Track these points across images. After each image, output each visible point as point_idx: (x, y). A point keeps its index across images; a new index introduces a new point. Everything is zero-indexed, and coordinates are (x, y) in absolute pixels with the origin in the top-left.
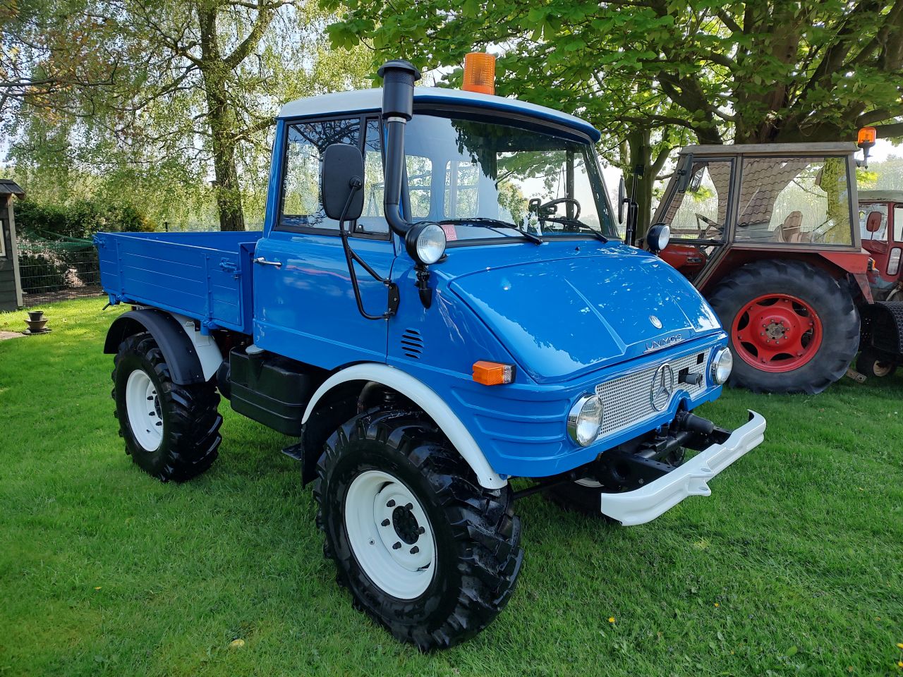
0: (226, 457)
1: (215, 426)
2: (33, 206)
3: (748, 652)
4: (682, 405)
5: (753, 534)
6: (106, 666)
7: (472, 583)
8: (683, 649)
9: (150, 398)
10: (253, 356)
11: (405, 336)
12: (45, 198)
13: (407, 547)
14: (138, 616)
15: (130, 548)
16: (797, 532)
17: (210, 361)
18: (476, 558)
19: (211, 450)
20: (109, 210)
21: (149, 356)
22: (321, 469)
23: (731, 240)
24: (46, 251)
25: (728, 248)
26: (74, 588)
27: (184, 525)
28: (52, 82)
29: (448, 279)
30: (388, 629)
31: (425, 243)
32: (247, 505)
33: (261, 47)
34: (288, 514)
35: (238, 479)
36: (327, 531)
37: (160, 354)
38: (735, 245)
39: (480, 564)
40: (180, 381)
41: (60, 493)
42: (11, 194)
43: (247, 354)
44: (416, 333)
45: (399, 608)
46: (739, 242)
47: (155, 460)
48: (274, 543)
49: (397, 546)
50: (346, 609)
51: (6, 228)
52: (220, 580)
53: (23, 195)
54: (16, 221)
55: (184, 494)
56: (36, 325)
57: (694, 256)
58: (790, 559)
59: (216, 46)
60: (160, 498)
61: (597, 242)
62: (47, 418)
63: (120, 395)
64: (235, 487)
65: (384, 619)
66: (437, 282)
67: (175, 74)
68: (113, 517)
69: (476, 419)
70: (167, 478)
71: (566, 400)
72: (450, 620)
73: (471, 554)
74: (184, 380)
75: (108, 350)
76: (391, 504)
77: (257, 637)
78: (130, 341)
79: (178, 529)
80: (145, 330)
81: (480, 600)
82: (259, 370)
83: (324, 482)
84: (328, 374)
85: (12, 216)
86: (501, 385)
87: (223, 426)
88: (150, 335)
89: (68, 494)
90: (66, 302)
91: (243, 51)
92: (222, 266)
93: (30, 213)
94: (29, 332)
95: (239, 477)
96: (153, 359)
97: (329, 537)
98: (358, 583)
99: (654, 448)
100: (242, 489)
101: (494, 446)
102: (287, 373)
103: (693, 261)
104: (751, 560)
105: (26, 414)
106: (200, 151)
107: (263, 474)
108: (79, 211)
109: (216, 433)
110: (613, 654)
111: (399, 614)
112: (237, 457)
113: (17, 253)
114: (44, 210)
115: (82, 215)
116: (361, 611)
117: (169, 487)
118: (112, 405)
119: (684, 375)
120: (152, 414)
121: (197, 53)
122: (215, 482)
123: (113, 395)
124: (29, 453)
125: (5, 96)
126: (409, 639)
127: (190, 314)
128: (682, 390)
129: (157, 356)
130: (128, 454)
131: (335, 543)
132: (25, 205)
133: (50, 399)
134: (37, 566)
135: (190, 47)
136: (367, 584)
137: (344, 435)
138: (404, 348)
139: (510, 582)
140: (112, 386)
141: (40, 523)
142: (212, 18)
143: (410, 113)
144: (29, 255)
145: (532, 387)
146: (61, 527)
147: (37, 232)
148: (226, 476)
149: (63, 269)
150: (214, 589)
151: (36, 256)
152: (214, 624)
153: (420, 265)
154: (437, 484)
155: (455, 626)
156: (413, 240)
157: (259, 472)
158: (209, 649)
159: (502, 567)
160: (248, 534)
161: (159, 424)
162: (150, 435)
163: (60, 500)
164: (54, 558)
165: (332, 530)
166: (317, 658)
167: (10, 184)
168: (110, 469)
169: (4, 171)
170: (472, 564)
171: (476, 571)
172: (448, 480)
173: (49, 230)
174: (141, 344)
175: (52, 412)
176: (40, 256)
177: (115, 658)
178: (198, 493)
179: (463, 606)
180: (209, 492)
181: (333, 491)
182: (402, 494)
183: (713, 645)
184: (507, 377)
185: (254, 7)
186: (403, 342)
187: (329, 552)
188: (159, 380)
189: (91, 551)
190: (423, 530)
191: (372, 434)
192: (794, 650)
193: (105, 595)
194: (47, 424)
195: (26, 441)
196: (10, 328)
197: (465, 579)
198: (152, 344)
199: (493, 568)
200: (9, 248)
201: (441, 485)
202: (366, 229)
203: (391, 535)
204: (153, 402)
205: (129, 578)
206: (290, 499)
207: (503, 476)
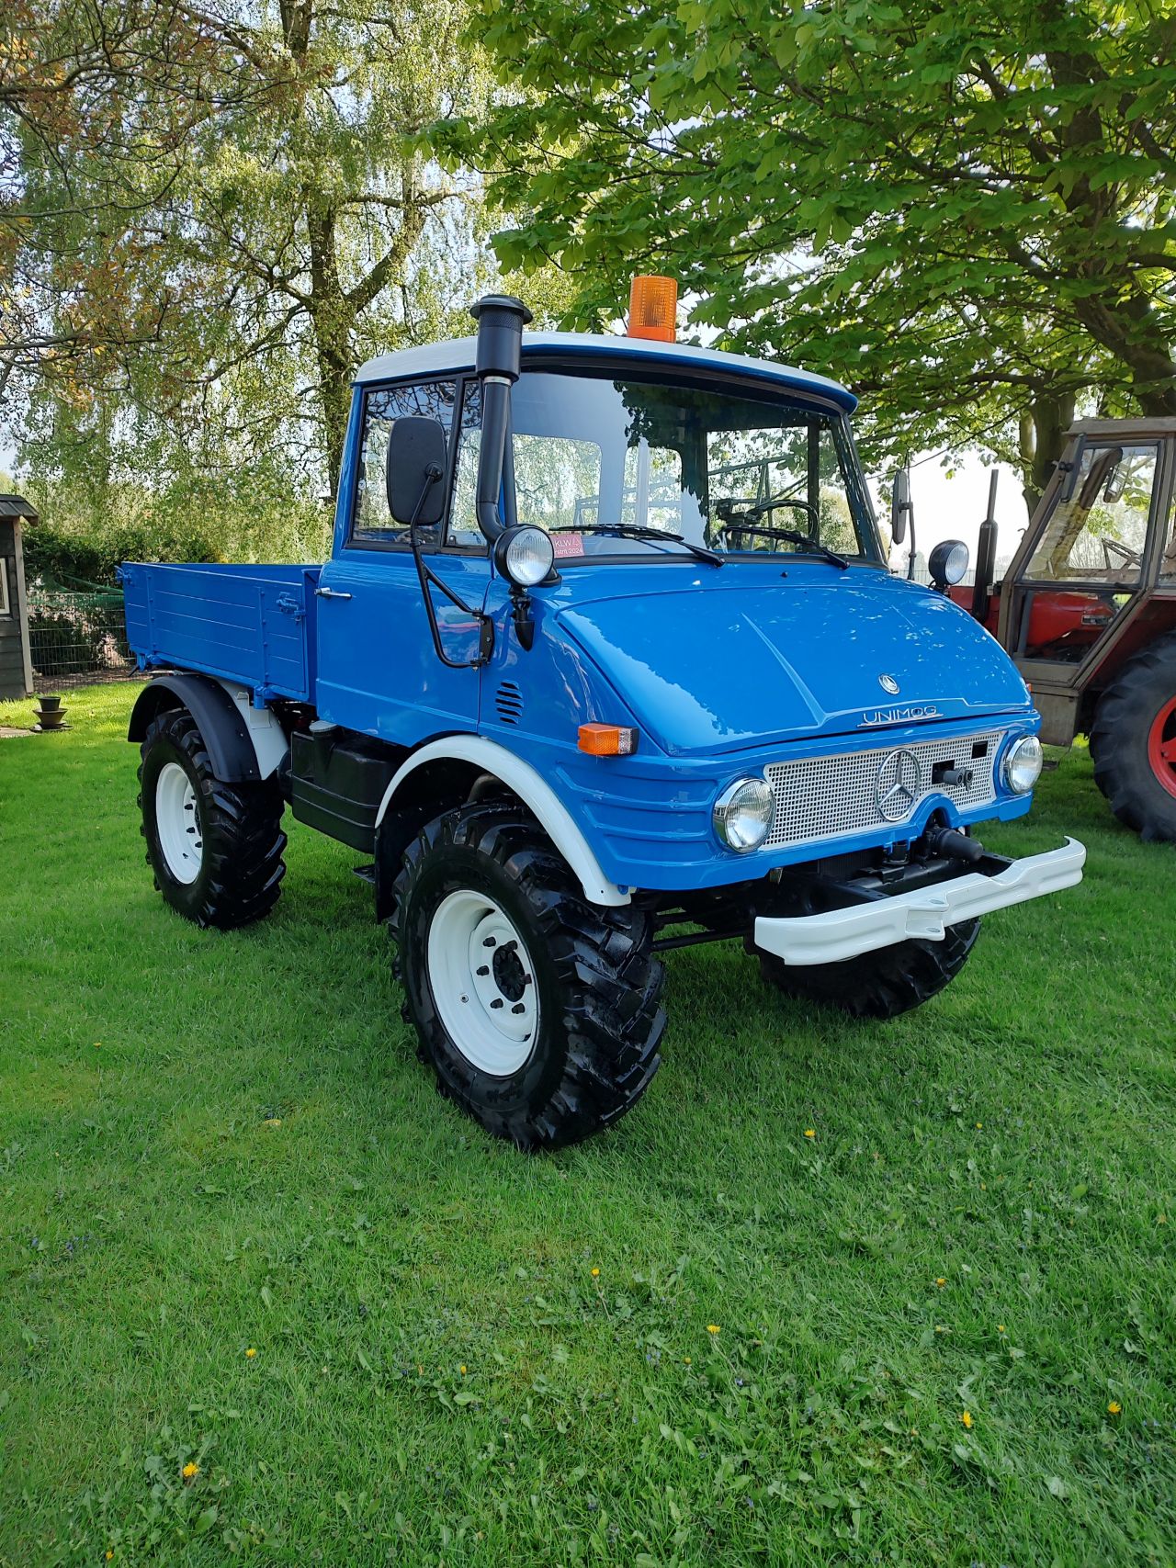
0: (295, 900)
1: (275, 849)
2: (52, 539)
3: (1007, 1187)
4: (939, 816)
5: (1086, 1045)
6: (97, 1133)
7: (582, 1046)
8: (910, 1176)
9: (189, 807)
10: (322, 736)
11: (500, 693)
12: (71, 525)
13: (509, 1005)
14: (146, 1082)
15: (146, 1003)
16: (1165, 1047)
17: (269, 751)
18: (589, 1009)
19: (268, 884)
20: (166, 545)
21: (186, 741)
22: (398, 892)
23: (1151, 583)
24: (71, 609)
25: (1145, 596)
26: (67, 1046)
27: (222, 982)
28: (74, 339)
29: (555, 607)
30: (478, 1119)
31: (521, 554)
32: (315, 961)
33: (408, 269)
34: (371, 976)
35: (307, 930)
36: (404, 983)
37: (200, 738)
38: (1157, 592)
39: (594, 1018)
40: (225, 778)
41: (60, 933)
42: (18, 518)
43: (310, 733)
44: (512, 686)
45: (492, 1087)
46: (1165, 588)
47: (190, 897)
48: (344, 1013)
49: (497, 1004)
50: (428, 1093)
51: (11, 571)
52: (261, 1048)
53: (36, 517)
54: (27, 559)
55: (229, 944)
56: (50, 717)
57: (1094, 613)
58: (1133, 1079)
59: (334, 273)
60: (194, 947)
61: (828, 568)
62: (54, 844)
63: (148, 802)
64: (302, 940)
65: (474, 1103)
66: (544, 615)
67: (272, 321)
68: (128, 966)
69: (586, 807)
70: (210, 922)
71: (712, 781)
72: (554, 1101)
73: (581, 1003)
74: (230, 776)
75: (133, 737)
76: (489, 942)
77: (299, 1116)
78: (161, 720)
79: (213, 986)
80: (182, 705)
81: (593, 1072)
82: (327, 756)
83: (402, 912)
84: (409, 752)
85: (19, 552)
86: (616, 756)
87: (287, 849)
88: (188, 712)
89: (71, 935)
90: (95, 687)
91: (379, 278)
92: (280, 605)
93: (47, 548)
94: (38, 728)
95: (308, 927)
96: (191, 745)
97: (409, 996)
98: (443, 1054)
99: (880, 877)
100: (311, 943)
101: (607, 843)
102: (364, 760)
103: (1093, 622)
104: (1068, 1077)
105: (25, 838)
106: (308, 448)
107: (345, 925)
108: (121, 546)
109: (277, 861)
110: (797, 1173)
111: (492, 1096)
112: (312, 902)
113: (27, 612)
114: (69, 543)
115: (125, 552)
116: (446, 1097)
117: (210, 934)
118: (138, 818)
119: (941, 771)
120: (191, 830)
121: (304, 284)
122: (275, 932)
123: (139, 802)
124: (25, 885)
125: (9, 365)
126: (504, 1133)
127: (241, 679)
128: (939, 794)
129: (197, 742)
130: (158, 889)
131: (415, 998)
132: (41, 536)
133: (60, 819)
134: (23, 1018)
135: (292, 277)
136: (454, 1056)
137: (426, 840)
138: (500, 710)
139: (640, 1053)
140: (138, 789)
141: (30, 968)
142: (328, 227)
143: (516, 370)
144: (46, 615)
145: (662, 760)
146: (57, 974)
147: (57, 579)
148: (291, 925)
149: (97, 638)
150: (250, 1057)
151: (56, 616)
152: (244, 1099)
153: (517, 587)
154: (539, 903)
155: (561, 1108)
156: (501, 551)
157: (340, 921)
158: (233, 1124)
159: (627, 1028)
160: (312, 997)
161: (198, 845)
162: (186, 862)
163: (59, 941)
164: (46, 1010)
165: (411, 978)
166: (375, 1147)
167: (19, 501)
168: (131, 907)
169: (12, 484)
170: (581, 1017)
171: (587, 1029)
172: (554, 898)
173: (76, 575)
174: (175, 725)
175: (61, 836)
176: (61, 616)
177: (110, 1125)
178: (249, 945)
179: (570, 1077)
180: (265, 943)
181: (412, 922)
182: (503, 929)
183: (955, 1174)
184: (624, 745)
185: (395, 204)
186: (498, 701)
187: (407, 1013)
188: (198, 777)
189: (94, 1005)
190: (528, 980)
191: (460, 839)
192: (1082, 1188)
193: (106, 1054)
194: (54, 852)
195: (23, 870)
196: (14, 724)
197: (572, 1039)
198: (190, 725)
199: (615, 1027)
200: (14, 602)
201: (544, 905)
202: (460, 541)
203: (489, 988)
204: (192, 812)
205: (141, 1038)
206: (377, 958)
207: (623, 889)
